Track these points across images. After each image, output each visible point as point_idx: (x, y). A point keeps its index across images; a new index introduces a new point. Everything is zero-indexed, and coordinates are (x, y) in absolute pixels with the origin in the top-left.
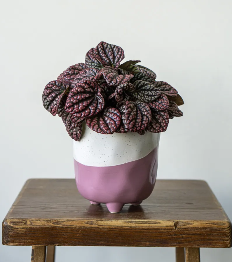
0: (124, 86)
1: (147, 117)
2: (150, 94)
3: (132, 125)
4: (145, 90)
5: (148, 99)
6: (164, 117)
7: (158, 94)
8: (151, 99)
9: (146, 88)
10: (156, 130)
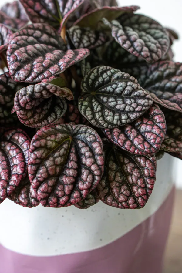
0: (33, 92)
1: (91, 172)
2: (118, 107)
3: (43, 192)
4: (110, 94)
5: (110, 121)
6: (144, 172)
7: (139, 108)
8: (120, 119)
9: (114, 89)
10: (118, 202)
